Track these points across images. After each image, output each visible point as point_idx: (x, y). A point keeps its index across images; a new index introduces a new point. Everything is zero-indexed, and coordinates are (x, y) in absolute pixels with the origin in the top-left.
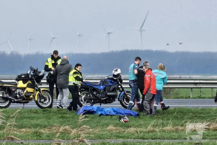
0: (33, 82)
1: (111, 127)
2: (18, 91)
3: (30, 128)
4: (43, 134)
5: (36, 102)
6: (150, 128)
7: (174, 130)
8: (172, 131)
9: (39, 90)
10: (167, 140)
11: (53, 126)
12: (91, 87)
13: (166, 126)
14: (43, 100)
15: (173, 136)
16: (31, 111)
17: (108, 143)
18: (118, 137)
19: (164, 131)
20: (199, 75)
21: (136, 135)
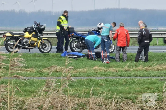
0: (37, 33)
1: (96, 67)
2: (25, 40)
3: (34, 68)
4: (44, 72)
5: (39, 48)
6: (126, 68)
7: (145, 69)
8: (143, 70)
9: (41, 39)
10: (139, 77)
11: (52, 67)
12: (81, 37)
13: (139, 66)
14: (44, 47)
15: (144, 74)
16: (35, 55)
17: (94, 79)
18: (102, 75)
19: (137, 70)
20: (163, 27)
21: (115, 73)
